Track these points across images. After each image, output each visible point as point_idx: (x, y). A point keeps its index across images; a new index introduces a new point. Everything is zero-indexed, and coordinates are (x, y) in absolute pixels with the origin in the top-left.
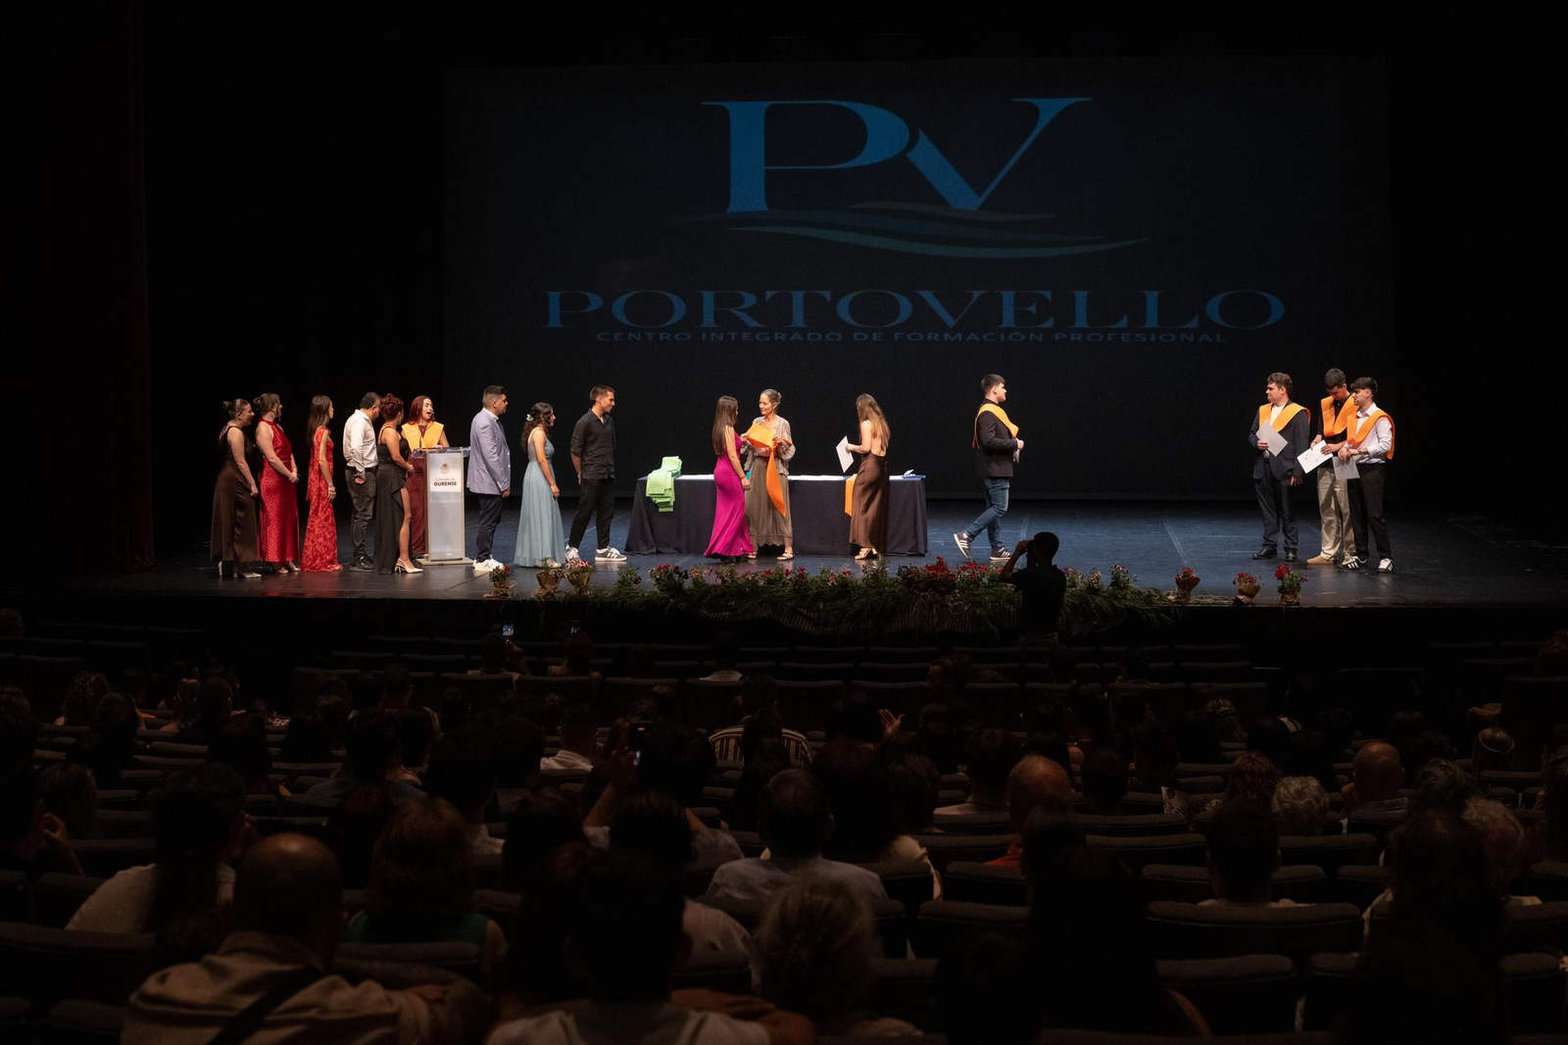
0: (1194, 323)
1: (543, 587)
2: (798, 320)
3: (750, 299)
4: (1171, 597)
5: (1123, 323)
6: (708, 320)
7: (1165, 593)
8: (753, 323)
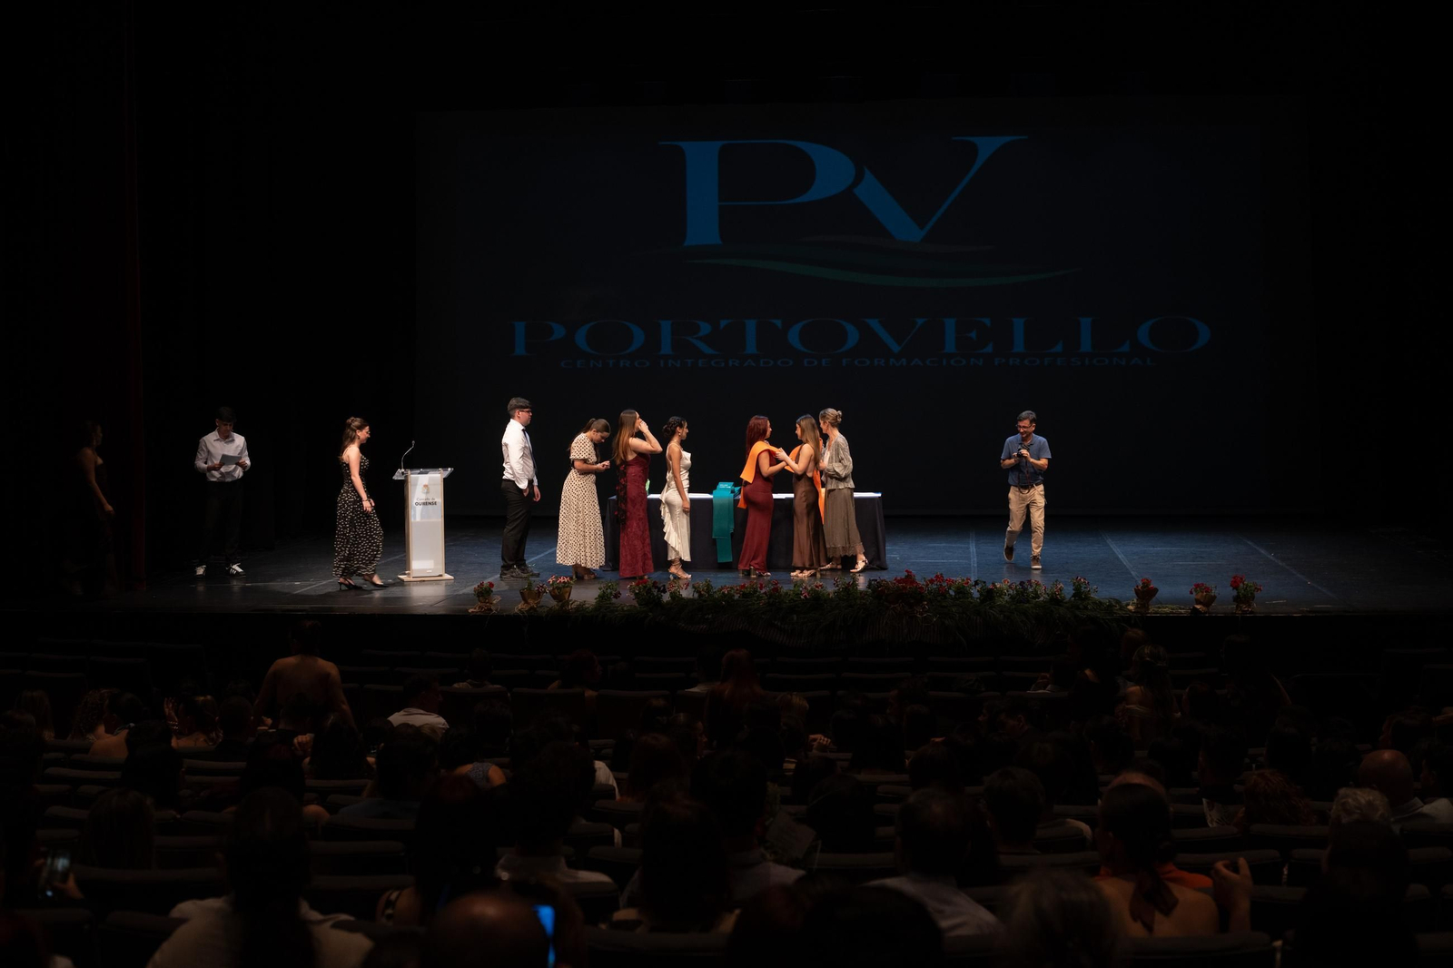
0: (1126, 348)
1: (526, 602)
2: (751, 347)
3: (705, 328)
4: (1130, 607)
5: (1059, 348)
6: (666, 348)
7: (1124, 603)
8: (708, 350)
